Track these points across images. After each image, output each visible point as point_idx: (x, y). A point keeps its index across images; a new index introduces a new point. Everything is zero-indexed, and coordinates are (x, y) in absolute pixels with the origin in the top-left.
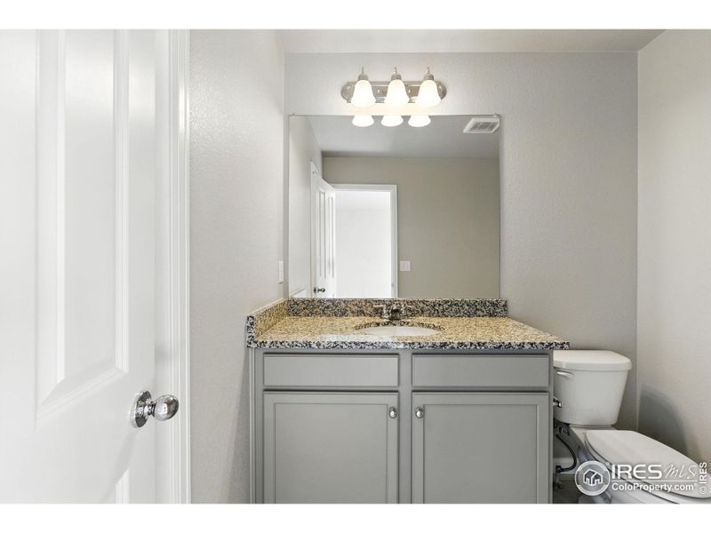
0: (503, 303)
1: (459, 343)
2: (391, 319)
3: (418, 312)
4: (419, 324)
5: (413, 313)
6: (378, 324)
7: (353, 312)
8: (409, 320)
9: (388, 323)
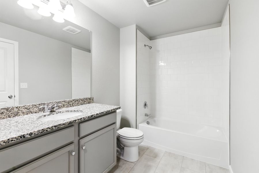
0: (92, 98)
1: (96, 114)
2: (51, 112)
3: (62, 106)
4: (66, 111)
5: (59, 107)
6: (45, 116)
7: (23, 113)
8: (60, 111)
9: (50, 114)
